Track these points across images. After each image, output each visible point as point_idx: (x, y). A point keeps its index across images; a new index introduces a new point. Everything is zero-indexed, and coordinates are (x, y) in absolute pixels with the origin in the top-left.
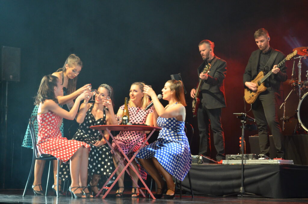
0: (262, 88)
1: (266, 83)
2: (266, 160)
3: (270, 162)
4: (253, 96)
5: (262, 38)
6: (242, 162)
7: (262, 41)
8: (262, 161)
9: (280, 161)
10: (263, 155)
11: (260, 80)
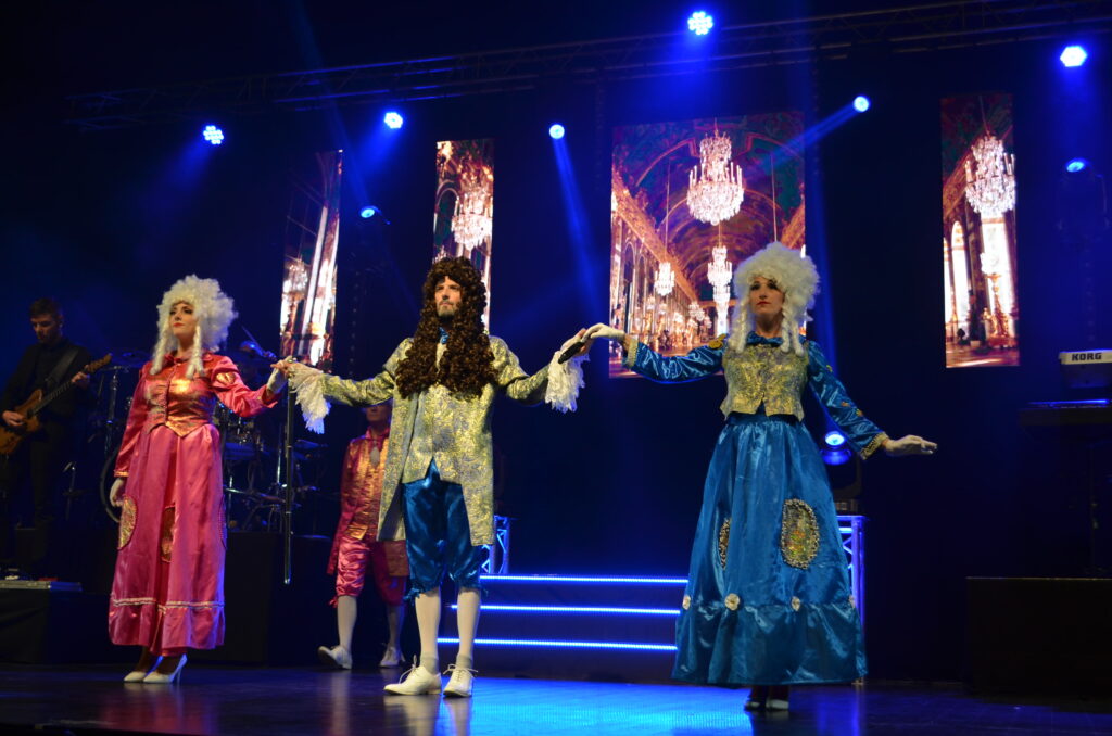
1: (44, 414)
2: (23, 582)
3: (31, 585)
5: (45, 319)
7: (44, 324)
10: (16, 570)
11: (33, 406)
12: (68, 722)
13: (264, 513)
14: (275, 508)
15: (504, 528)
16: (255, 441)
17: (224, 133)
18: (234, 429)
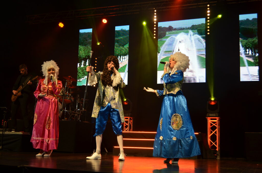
0: (20, 94)
1: (22, 91)
2: (16, 132)
3: (18, 133)
4: (15, 98)
5: (23, 69)
6: (3, 133)
8: (13, 132)
9: (23, 133)
10: (14, 129)
11: (20, 90)
12: (26, 165)
13: (73, 116)
14: (76, 115)
15: (131, 120)
16: (71, 99)
17: (64, 25)
18: (66, 96)
